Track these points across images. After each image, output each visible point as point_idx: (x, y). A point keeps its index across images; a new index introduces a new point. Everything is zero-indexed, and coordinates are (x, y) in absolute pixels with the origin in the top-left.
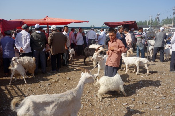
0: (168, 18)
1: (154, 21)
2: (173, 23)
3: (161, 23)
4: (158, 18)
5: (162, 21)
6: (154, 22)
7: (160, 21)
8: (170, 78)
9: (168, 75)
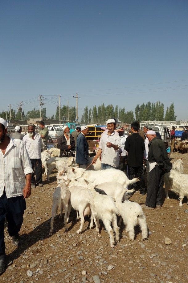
0: (34, 109)
1: (16, 113)
2: (41, 118)
3: (27, 116)
4: (20, 109)
5: (28, 113)
6: (16, 115)
7: (25, 114)
8: (34, 203)
9: (32, 199)
